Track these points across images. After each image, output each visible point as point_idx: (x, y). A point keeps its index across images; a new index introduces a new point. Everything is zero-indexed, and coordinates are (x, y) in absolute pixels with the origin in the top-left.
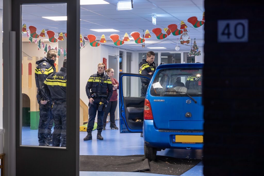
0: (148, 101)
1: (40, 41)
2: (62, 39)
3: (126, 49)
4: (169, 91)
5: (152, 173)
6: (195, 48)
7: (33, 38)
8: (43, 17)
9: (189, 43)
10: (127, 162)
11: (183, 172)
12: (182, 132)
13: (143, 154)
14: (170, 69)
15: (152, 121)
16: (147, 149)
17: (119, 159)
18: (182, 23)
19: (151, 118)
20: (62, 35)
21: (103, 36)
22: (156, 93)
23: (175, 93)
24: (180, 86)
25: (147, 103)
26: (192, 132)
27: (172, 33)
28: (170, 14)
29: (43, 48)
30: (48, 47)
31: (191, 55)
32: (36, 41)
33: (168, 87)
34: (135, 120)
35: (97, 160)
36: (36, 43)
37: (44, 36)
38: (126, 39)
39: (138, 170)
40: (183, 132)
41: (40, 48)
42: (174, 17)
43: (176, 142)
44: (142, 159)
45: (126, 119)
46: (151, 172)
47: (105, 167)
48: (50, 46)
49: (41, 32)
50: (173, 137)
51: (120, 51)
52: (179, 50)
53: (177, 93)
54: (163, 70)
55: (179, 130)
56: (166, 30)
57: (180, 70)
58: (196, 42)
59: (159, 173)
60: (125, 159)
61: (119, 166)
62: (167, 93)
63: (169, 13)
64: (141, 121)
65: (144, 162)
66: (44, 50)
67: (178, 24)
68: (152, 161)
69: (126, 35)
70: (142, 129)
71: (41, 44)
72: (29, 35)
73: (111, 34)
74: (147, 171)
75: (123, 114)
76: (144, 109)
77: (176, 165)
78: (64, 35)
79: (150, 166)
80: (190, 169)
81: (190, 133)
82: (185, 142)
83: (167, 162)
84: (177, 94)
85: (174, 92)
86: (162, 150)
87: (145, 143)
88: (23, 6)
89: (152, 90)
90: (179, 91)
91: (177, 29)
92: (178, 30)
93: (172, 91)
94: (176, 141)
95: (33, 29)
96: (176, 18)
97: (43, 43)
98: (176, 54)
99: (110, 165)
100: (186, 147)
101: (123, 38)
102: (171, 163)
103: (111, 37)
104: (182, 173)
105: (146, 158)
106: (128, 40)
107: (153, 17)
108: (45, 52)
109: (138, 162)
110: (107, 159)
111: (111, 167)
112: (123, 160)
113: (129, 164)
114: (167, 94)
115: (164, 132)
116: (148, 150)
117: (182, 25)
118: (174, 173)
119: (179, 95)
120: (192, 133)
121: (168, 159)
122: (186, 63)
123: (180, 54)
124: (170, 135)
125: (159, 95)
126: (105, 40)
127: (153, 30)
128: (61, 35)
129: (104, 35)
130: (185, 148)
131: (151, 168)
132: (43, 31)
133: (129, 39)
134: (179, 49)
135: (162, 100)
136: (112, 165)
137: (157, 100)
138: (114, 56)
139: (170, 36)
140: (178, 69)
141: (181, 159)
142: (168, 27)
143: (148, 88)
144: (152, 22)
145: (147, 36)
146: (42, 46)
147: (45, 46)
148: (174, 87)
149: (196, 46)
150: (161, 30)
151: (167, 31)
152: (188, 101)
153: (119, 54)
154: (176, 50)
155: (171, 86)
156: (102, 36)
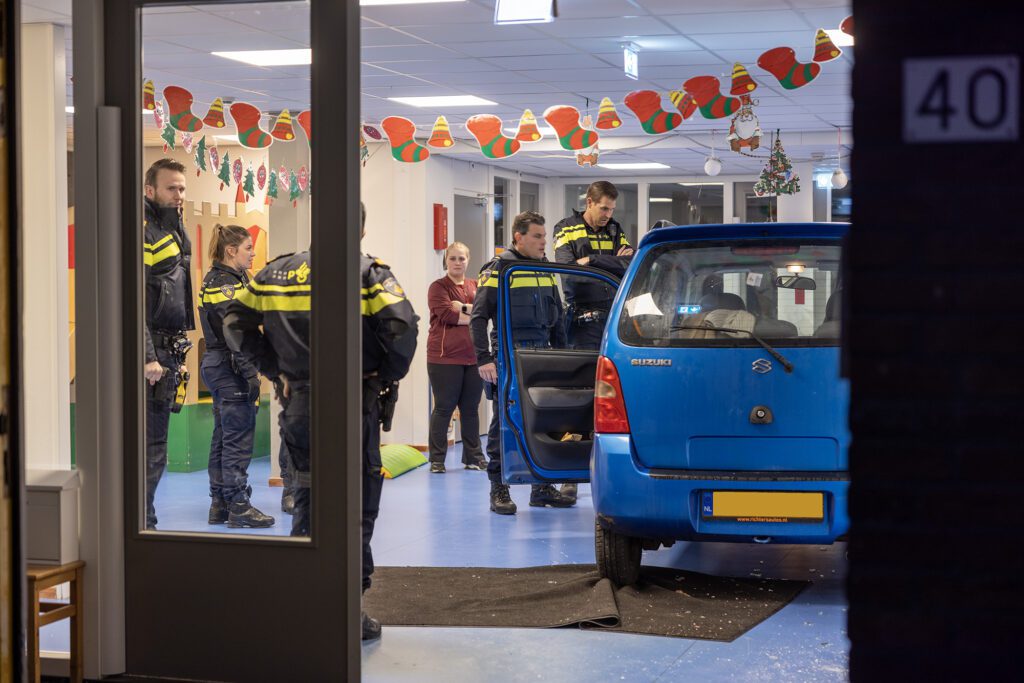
0: (609, 365)
1: (202, 143)
2: (289, 136)
3: (517, 172)
4: (688, 324)
5: (627, 632)
6: (780, 165)
7: (176, 131)
8: (213, 53)
9: (757, 146)
10: (533, 591)
11: (742, 628)
12: (736, 479)
13: (592, 560)
14: (690, 246)
15: (626, 439)
16: (606, 542)
17: (501, 582)
18: (736, 72)
19: (621, 428)
20: (286, 118)
21: (442, 123)
22: (640, 333)
23: (709, 335)
24: (727, 308)
25: (608, 371)
26: (775, 480)
27: (698, 109)
28: (692, 40)
29: (215, 169)
30: (231, 163)
31: (764, 190)
32: (187, 143)
33: (684, 310)
34: (557, 435)
35: (420, 582)
36: (189, 150)
37: (220, 124)
38: (528, 133)
39: (573, 621)
40: (740, 478)
41: (204, 169)
42: (705, 49)
43: (715, 517)
44: (587, 579)
45: (524, 430)
46: (623, 628)
47: (450, 609)
48: (238, 162)
49: (209, 107)
50: (702, 497)
51: (497, 179)
52: (720, 175)
53: (716, 335)
54: (666, 250)
55: (728, 471)
56: (678, 96)
57: (729, 248)
58: (784, 144)
59: (651, 633)
60: (523, 582)
61: (505, 608)
62: (682, 335)
63: (685, 36)
64: (579, 437)
65: (595, 590)
66: (219, 176)
67: (723, 75)
68: (624, 589)
69: (528, 118)
70: (588, 469)
71: (207, 152)
72: (161, 121)
73: (472, 114)
74: (610, 623)
75: (513, 413)
76: (594, 393)
77: (714, 603)
78: (296, 118)
79: (617, 606)
80: (769, 616)
81: (767, 483)
82: (749, 517)
83: (681, 592)
84: (719, 337)
85: (705, 329)
86: (662, 547)
87: (601, 520)
88: (144, 10)
89: (625, 324)
90: (725, 326)
91: (719, 94)
92: (723, 97)
93: (698, 328)
94: (716, 513)
95: (178, 97)
96: (710, 52)
97: (213, 150)
98: (705, 189)
99: (471, 602)
100: (753, 537)
101: (516, 131)
102: (695, 597)
103: (472, 126)
104: (740, 633)
105: (604, 576)
106: (534, 136)
107: (626, 52)
108: (222, 185)
109: (574, 590)
110: (456, 581)
111: (473, 610)
112: (515, 583)
113: (539, 597)
114: (680, 337)
115: (669, 478)
116: (610, 547)
117: (736, 82)
118: (708, 633)
119: (724, 341)
120: (775, 482)
121: (683, 578)
122: (744, 223)
123: (720, 189)
124: (693, 492)
125: (649, 342)
126: (449, 138)
127: (627, 99)
128: (283, 118)
129: (444, 117)
130: (748, 539)
131: (624, 613)
132: (216, 106)
133: (537, 132)
134: (718, 168)
135: (661, 362)
136: (478, 603)
137: (644, 361)
138: (476, 196)
139: (691, 119)
140: (720, 245)
141: (733, 580)
142: (685, 85)
143: (611, 316)
144: (622, 68)
145: (606, 121)
146: (209, 159)
147: (222, 161)
148: (705, 310)
149: (783, 157)
150: (659, 100)
151: (683, 100)
152: (759, 362)
153: (492, 191)
154: (708, 172)
155: (695, 310)
156: (437, 122)
